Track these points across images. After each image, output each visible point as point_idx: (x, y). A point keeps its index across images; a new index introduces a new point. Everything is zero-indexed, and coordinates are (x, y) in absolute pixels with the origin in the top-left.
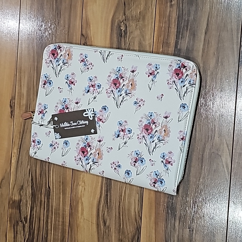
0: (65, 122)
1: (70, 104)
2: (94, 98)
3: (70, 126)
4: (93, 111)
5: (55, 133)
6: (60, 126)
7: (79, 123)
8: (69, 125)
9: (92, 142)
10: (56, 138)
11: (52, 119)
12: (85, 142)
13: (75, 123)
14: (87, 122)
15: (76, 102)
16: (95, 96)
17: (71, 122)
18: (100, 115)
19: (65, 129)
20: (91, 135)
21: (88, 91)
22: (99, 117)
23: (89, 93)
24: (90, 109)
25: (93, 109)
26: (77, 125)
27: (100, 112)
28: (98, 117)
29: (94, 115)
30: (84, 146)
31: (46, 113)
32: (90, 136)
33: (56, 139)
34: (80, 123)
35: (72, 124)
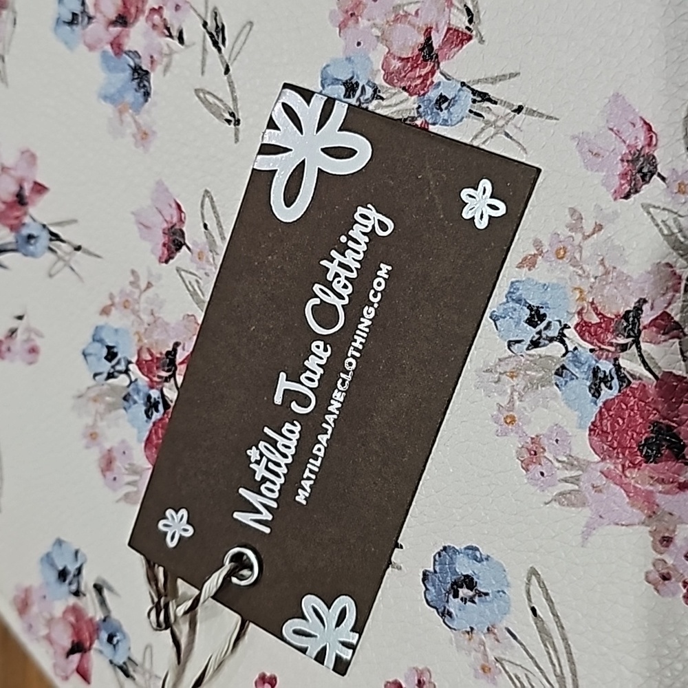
0: (253, 454)
1: (146, 318)
2: (215, 44)
3: (311, 427)
4: (307, 95)
5: (288, 628)
6: (247, 536)
7: (325, 314)
8: (291, 435)
9: (594, 269)
10: (330, 660)
11: (160, 572)
12: (556, 349)
13: (312, 362)
14: (368, 219)
15: (161, 239)
16: (205, 24)
17: (278, 399)
18: (383, 39)
19: (301, 498)
20: (521, 247)
21: (140, 75)
22: (396, 64)
23: (155, 79)
24: (272, 125)
25: (286, 86)
26: (339, 344)
27: (351, 23)
28: (385, 65)
29: (340, 111)
30: (596, 393)
31: (103, 602)
32: (529, 262)
33: (341, 667)
34: (332, 299)
35: (303, 400)
